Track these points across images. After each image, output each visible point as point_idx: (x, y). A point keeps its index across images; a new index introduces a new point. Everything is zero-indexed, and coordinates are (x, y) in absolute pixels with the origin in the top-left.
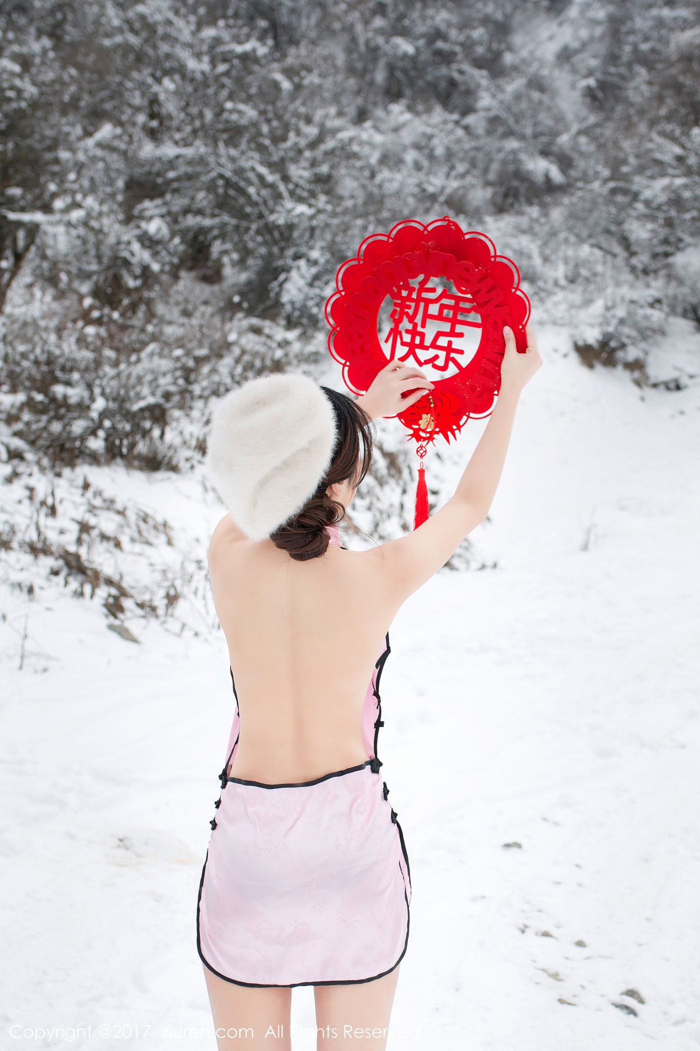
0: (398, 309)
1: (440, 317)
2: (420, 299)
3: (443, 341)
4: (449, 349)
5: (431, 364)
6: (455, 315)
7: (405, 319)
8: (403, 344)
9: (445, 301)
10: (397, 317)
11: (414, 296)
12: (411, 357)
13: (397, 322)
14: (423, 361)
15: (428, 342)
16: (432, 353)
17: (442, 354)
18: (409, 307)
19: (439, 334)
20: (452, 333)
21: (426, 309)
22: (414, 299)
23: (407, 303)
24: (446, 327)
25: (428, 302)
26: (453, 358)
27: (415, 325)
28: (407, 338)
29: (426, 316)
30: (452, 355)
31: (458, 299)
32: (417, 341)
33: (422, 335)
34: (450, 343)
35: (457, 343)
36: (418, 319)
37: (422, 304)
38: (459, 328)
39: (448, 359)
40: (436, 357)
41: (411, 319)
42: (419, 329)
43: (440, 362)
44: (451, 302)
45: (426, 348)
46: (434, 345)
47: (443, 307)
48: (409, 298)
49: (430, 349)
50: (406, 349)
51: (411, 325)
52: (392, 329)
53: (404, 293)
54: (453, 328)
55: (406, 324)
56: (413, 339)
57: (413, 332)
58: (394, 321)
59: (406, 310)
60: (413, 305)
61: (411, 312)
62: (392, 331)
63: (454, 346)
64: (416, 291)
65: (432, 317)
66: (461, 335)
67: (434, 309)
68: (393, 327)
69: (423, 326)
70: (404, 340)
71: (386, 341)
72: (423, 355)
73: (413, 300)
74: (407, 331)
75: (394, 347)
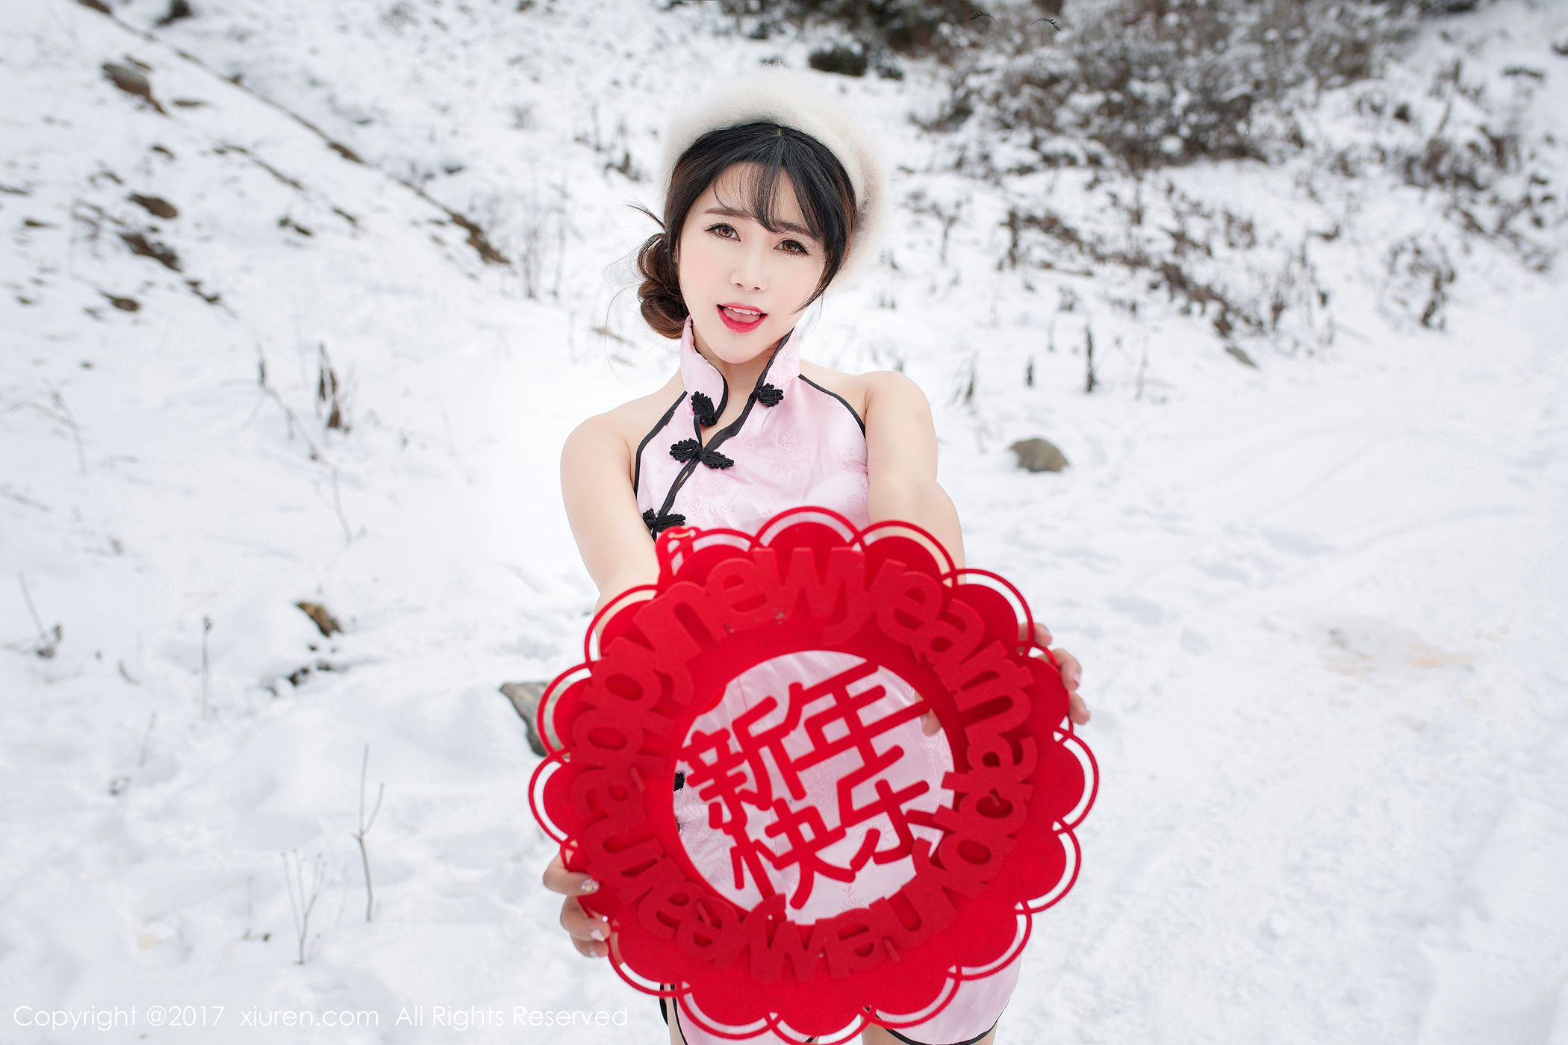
0: (719, 799)
1: (823, 750)
2: (751, 747)
3: (864, 795)
4: (889, 801)
5: (871, 861)
6: (854, 722)
7: (750, 810)
8: (780, 863)
9: (810, 710)
10: (727, 816)
11: (734, 745)
12: (818, 877)
13: (737, 827)
14: (848, 866)
15: (831, 819)
16: (856, 837)
17: (882, 822)
18: (741, 778)
19: (845, 787)
20: (874, 763)
21: (780, 755)
22: (738, 754)
23: (731, 773)
24: (850, 760)
25: (774, 738)
26: (911, 812)
27: (781, 806)
28: (780, 844)
29: (791, 770)
30: (905, 808)
31: (836, 685)
32: (807, 831)
33: (812, 815)
34: (883, 787)
35: (898, 778)
36: (780, 789)
37: (766, 753)
39: (901, 824)
40: (873, 836)
41: (763, 799)
42: (795, 807)
43: (889, 840)
44: (827, 702)
45: (839, 834)
46: (850, 817)
47: (814, 727)
48: (727, 760)
49: (847, 830)
50: (794, 871)
51: (772, 809)
52: (733, 851)
53: (710, 757)
54: (867, 752)
55: (758, 821)
56: (795, 837)
57: (787, 823)
58: (727, 832)
59: (737, 790)
60: (746, 767)
61: (751, 785)
62: (735, 854)
63: (896, 787)
64: (733, 735)
65: (807, 762)
66: (896, 753)
67: (798, 744)
68: (734, 844)
69: (798, 792)
70: (778, 852)
71: (739, 884)
72: (838, 855)
73: (738, 759)
74: (771, 831)
75: (764, 884)
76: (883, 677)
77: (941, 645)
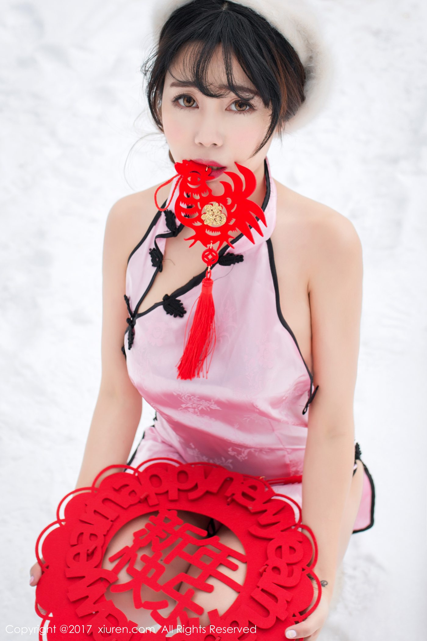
0: (149, 532)
2: (180, 534)
4: (185, 601)
5: (151, 611)
8: (131, 571)
12: (131, 592)
14: (143, 601)
15: (162, 580)
16: (160, 596)
21: (182, 545)
22: (174, 530)
24: (196, 574)
25: (188, 540)
26: (185, 613)
27: (158, 556)
28: (139, 566)
29: (178, 552)
30: (186, 610)
31: (227, 551)
32: (152, 573)
33: (160, 570)
34: (191, 594)
36: (166, 553)
38: (212, 581)
39: (177, 612)
40: (163, 604)
41: (158, 549)
43: (166, 613)
44: (217, 551)
45: (156, 587)
46: (166, 588)
47: (203, 552)
49: (161, 591)
51: (154, 554)
52: (127, 548)
54: (203, 578)
56: (146, 570)
57: (151, 564)
58: (135, 541)
59: (157, 538)
61: (162, 542)
62: (125, 551)
63: (194, 599)
66: (210, 589)
68: (131, 546)
69: (168, 560)
70: (135, 568)
71: (112, 560)
74: (144, 558)
75: (117, 569)
76: (242, 567)
77: (276, 569)
